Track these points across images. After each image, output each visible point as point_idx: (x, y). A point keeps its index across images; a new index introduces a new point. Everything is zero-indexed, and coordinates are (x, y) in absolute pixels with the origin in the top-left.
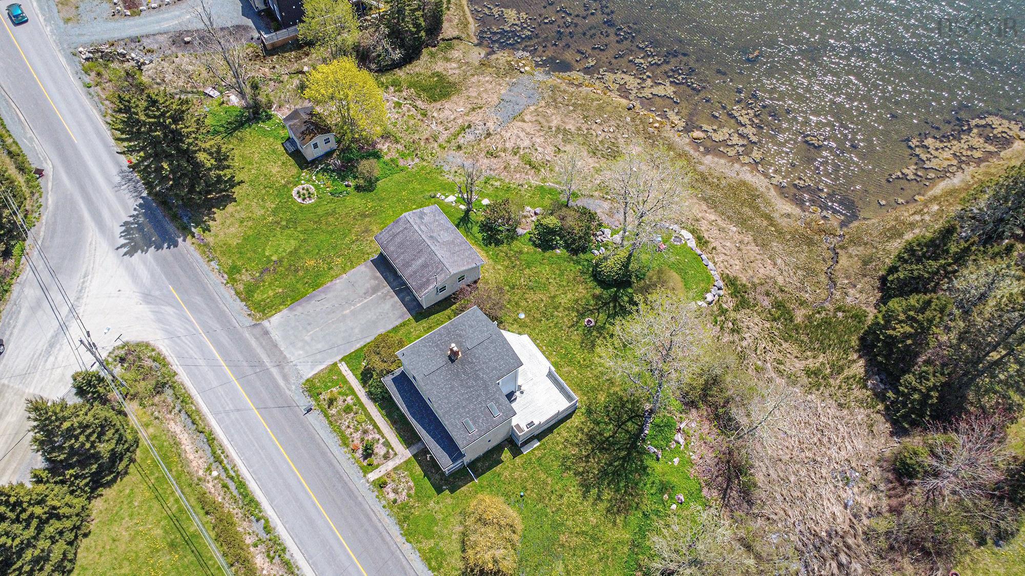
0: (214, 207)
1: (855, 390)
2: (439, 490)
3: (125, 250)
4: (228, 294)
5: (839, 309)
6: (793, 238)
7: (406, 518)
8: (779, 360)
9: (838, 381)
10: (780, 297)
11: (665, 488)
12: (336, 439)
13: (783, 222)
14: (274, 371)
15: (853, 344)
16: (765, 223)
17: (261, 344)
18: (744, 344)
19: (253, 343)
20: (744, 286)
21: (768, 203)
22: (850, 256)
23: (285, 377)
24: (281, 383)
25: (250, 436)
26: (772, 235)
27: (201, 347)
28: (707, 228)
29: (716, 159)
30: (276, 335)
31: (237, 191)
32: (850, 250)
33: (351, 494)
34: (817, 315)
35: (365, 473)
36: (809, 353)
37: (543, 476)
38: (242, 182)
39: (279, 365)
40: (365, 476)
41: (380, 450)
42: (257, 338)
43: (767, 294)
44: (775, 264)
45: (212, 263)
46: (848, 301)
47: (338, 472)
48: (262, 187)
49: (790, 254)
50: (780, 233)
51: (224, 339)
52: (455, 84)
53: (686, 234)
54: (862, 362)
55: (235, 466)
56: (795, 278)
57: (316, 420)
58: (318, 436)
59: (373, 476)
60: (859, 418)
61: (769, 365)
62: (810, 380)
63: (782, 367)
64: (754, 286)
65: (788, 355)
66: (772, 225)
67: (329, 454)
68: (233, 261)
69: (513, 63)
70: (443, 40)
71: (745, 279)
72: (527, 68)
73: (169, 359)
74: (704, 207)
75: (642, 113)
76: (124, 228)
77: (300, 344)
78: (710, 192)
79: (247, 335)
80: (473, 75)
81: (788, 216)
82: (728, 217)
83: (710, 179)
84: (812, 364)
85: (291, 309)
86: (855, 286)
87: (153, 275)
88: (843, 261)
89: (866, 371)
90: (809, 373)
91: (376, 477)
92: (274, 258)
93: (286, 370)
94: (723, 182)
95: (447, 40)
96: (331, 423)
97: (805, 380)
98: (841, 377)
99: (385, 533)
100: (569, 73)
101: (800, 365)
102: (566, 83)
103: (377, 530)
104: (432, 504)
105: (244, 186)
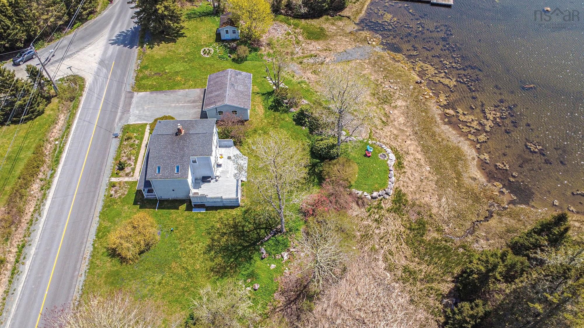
0: (163, 41)
1: (431, 299)
2: (135, 203)
3: (112, 42)
4: (133, 74)
5: (464, 247)
6: (467, 192)
7: (109, 206)
8: (392, 252)
9: (423, 287)
10: (426, 219)
11: (252, 276)
12: (114, 155)
13: (467, 181)
14: (119, 114)
15: (455, 272)
16: (454, 175)
17: (125, 100)
18: (377, 231)
19: (123, 98)
20: (407, 201)
21: (466, 166)
22: (501, 222)
23: (121, 119)
24: (117, 120)
25: (83, 135)
26: (452, 184)
27: (102, 89)
28: (410, 160)
29: (450, 129)
30: (134, 100)
31: (180, 39)
32: (504, 219)
33: (97, 182)
34: (443, 242)
35: (112, 176)
36: (417, 259)
37: (192, 228)
38: (186, 36)
39: (123, 113)
40: (110, 177)
41: (128, 170)
42: (125, 98)
43: (419, 214)
44: (440, 200)
45: (139, 61)
46: (475, 246)
47: (101, 169)
48: (192, 42)
49: (456, 200)
50: (459, 186)
51: (113, 92)
52: (327, 35)
53: (392, 156)
54: (452, 285)
55: (66, 143)
56: (446, 214)
57: (115, 143)
58: (109, 150)
59: (113, 180)
60: (420, 316)
61: (383, 251)
62: (403, 274)
63: (390, 257)
64: (414, 205)
65: (401, 253)
66: (457, 178)
67: (106, 160)
68: (149, 64)
69: (368, 38)
70: (340, 15)
71: (411, 198)
72: (374, 43)
73: (85, 89)
74: (419, 149)
75: (423, 88)
76: (120, 33)
77: (140, 109)
78: (430, 143)
79: (123, 95)
80: (340, 35)
81: (475, 179)
82: (430, 162)
83: (437, 138)
84: (412, 266)
85: (151, 93)
86: (488, 240)
87: (112, 54)
88: (493, 222)
89: (450, 292)
90: (406, 269)
91: (115, 181)
92: (167, 71)
93: (124, 116)
94: (445, 142)
95: (341, 16)
96: (119, 147)
97: (399, 273)
98: (428, 285)
99: (94, 207)
100: (396, 54)
101: (404, 262)
102: (390, 58)
103: (92, 203)
104: (126, 207)
105: (185, 38)
